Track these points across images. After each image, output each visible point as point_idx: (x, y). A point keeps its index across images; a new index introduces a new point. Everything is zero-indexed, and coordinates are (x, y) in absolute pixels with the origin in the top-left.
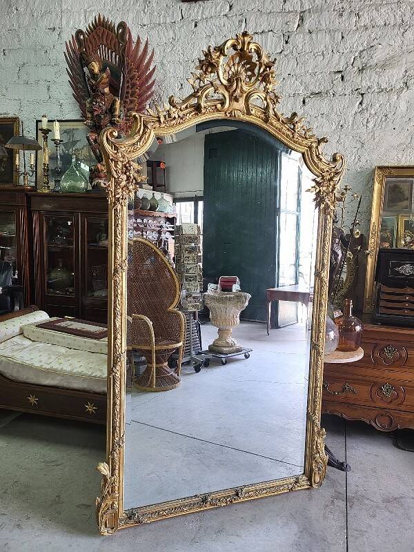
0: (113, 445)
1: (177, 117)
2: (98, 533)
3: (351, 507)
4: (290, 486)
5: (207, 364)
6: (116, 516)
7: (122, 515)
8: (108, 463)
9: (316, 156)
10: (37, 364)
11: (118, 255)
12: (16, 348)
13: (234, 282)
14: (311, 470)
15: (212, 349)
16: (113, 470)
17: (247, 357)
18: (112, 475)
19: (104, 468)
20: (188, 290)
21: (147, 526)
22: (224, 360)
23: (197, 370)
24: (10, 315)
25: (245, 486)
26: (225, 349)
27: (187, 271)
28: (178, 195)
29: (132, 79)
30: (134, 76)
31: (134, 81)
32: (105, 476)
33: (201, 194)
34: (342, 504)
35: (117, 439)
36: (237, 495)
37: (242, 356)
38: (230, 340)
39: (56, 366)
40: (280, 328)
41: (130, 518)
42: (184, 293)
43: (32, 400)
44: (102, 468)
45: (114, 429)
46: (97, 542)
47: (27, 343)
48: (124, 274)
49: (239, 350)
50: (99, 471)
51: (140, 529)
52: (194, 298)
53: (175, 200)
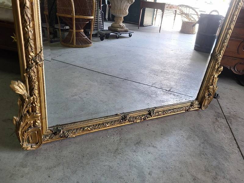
0: (27, 62)
2: (19, 148)
3: (231, 123)
4: (187, 108)
6: (40, 133)
7: (46, 131)
8: (24, 82)
16: (31, 90)
17: (130, 36)
18: (31, 95)
19: (20, 88)
21: (73, 139)
23: (102, 39)
25: (156, 108)
26: (119, 29)
32: (21, 96)
34: (224, 121)
35: (32, 54)
36: (150, 114)
40: (144, 26)
41: (55, 134)
44: (17, 87)
45: (27, 41)
46: (19, 156)
50: (14, 91)
51: (66, 142)
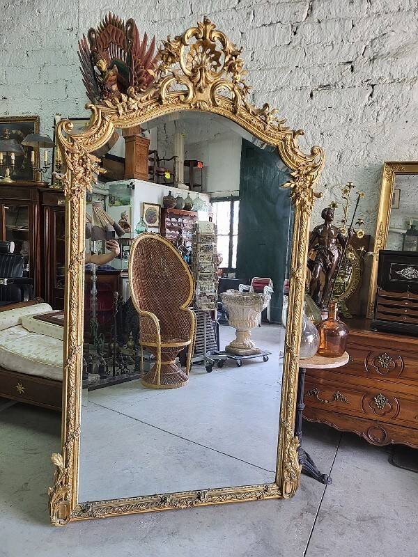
0: (67, 437)
1: (137, 108)
2: (49, 523)
3: (319, 522)
4: (259, 495)
5: (221, 364)
6: (68, 507)
7: (76, 506)
8: (62, 454)
9: (292, 149)
10: (25, 354)
11: (75, 247)
12: (11, 337)
13: (267, 284)
14: (282, 480)
15: (229, 351)
16: (67, 462)
17: (265, 360)
18: (66, 467)
19: (58, 460)
20: (201, 289)
21: (102, 521)
22: (239, 362)
23: (209, 370)
25: (209, 490)
26: (241, 351)
27: (202, 270)
28: (214, 196)
29: (139, 76)
30: (141, 73)
31: (141, 78)
32: (58, 467)
33: (237, 194)
34: (311, 518)
35: (71, 430)
36: (199, 498)
37: (261, 359)
38: (248, 341)
39: (42, 357)
41: (83, 511)
42: (198, 292)
43: (20, 388)
44: (56, 459)
45: (69, 420)
46: (48, 531)
47: (24, 333)
48: (81, 266)
49: (256, 353)
50: (52, 463)
51: (94, 523)
52: (208, 297)
53: (212, 200)
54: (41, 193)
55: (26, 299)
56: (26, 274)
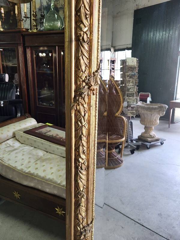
5: (138, 148)
13: (148, 96)
15: (140, 139)
17: (162, 144)
20: (128, 102)
22: (148, 146)
23: (132, 152)
24: (14, 120)
26: (149, 139)
27: (128, 90)
28: (117, 48)
33: (130, 46)
37: (160, 144)
38: (153, 133)
40: (175, 123)
42: (125, 104)
43: (17, 195)
49: (157, 140)
52: (132, 108)
53: (115, 51)
54: (23, 36)
55: (19, 115)
56: (17, 96)
